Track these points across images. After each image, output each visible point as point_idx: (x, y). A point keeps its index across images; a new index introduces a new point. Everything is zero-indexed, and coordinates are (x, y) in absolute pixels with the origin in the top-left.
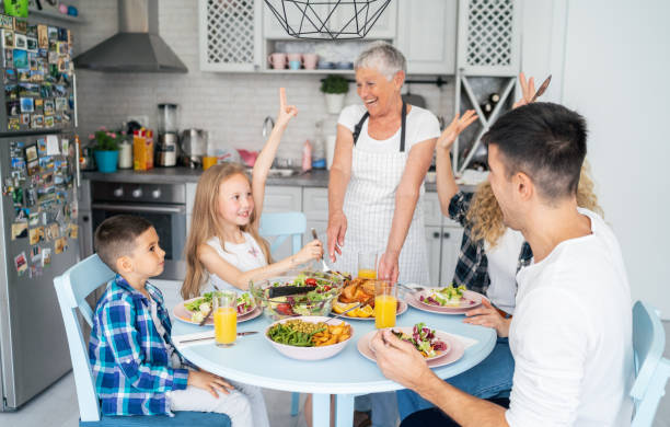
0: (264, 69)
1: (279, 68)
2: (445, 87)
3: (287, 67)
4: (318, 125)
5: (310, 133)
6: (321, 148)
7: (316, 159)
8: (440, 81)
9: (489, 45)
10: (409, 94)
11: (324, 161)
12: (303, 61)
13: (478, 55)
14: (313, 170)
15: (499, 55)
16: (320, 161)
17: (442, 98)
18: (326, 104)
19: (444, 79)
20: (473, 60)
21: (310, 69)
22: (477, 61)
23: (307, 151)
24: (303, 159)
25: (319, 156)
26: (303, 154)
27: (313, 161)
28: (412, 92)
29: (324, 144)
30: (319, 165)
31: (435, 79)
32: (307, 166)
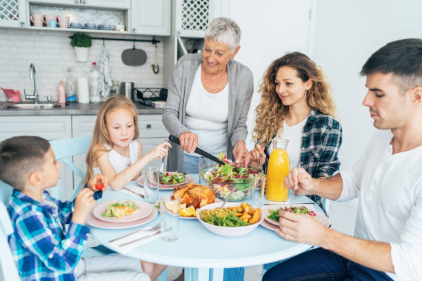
0: (28, 26)
1: (38, 26)
2: (158, 44)
3: (45, 25)
4: (69, 71)
5: (63, 77)
6: (73, 88)
7: (70, 96)
8: (154, 40)
9: (195, 17)
10: (134, 49)
11: (75, 96)
12: (57, 20)
13: (188, 24)
14: (67, 104)
15: (201, 24)
16: (72, 97)
17: (156, 52)
18: (75, 55)
19: (157, 39)
20: (185, 27)
21: (64, 28)
22: (188, 27)
23: (62, 89)
24: (59, 96)
25: (71, 93)
26: (59, 91)
27: (67, 97)
28: (136, 48)
29: (76, 84)
30: (71, 100)
31: (151, 39)
32: (63, 101)
